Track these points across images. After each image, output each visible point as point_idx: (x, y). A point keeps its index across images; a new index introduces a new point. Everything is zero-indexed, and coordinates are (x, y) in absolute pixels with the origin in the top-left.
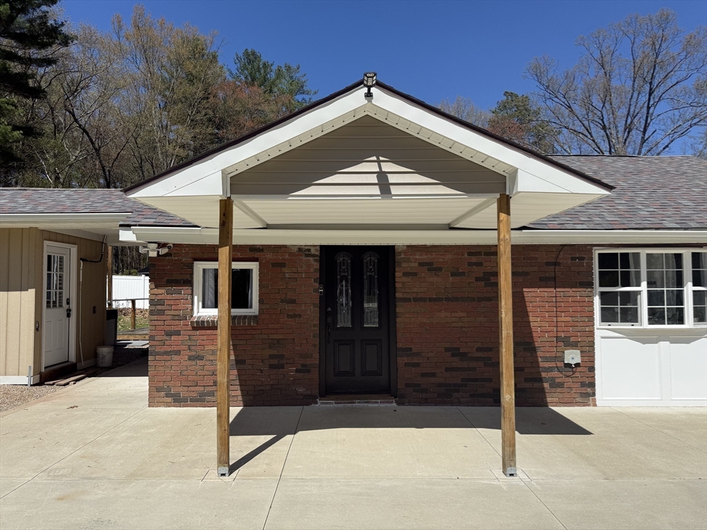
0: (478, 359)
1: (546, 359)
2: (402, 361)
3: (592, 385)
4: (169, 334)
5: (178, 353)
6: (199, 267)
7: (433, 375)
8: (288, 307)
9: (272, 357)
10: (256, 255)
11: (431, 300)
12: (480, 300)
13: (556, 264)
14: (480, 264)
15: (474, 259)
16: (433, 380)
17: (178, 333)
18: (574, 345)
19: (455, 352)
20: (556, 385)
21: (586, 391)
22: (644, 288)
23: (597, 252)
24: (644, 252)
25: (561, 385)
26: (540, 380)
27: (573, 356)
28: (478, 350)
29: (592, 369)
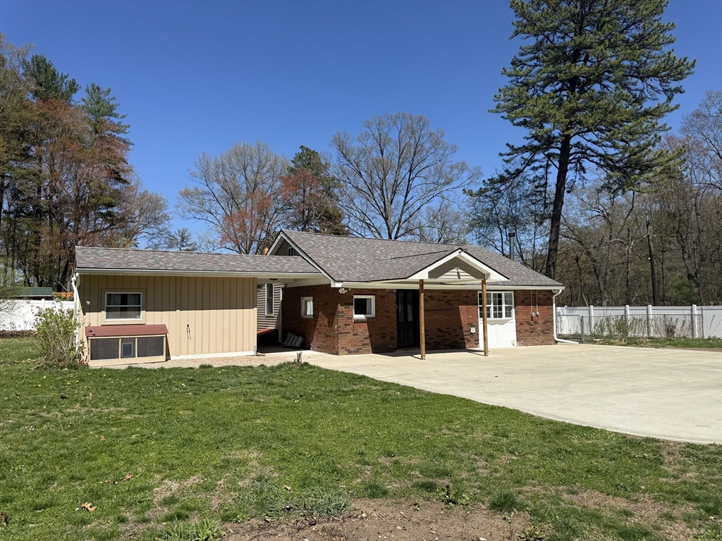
0: (446, 332)
1: (466, 331)
3: (478, 340)
4: (346, 325)
5: (349, 333)
7: (433, 339)
8: (386, 313)
9: (381, 334)
10: (375, 293)
11: (432, 310)
12: (446, 310)
13: (468, 297)
14: (446, 297)
15: (444, 295)
17: (349, 325)
18: (473, 326)
19: (440, 330)
20: (469, 341)
21: (475, 342)
22: (492, 305)
23: (478, 293)
24: (492, 293)
25: (470, 341)
26: (464, 339)
27: (473, 330)
28: (446, 329)
29: (478, 335)
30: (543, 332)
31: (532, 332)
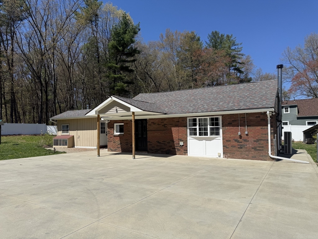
0: (162, 144)
1: (176, 144)
2: (148, 144)
3: (187, 150)
4: (110, 138)
5: (112, 141)
6: (115, 124)
7: (154, 147)
8: (128, 132)
9: (126, 142)
10: (123, 122)
11: (154, 130)
12: (163, 130)
13: (178, 122)
14: (163, 122)
16: (154, 148)
17: (112, 137)
18: (182, 141)
19: (158, 142)
20: (178, 150)
21: (185, 152)
22: (197, 127)
23: (188, 119)
24: (198, 118)
25: (180, 150)
26: (175, 149)
27: (181, 143)
28: (163, 142)
29: (187, 147)
30: (255, 149)
31: (241, 148)
